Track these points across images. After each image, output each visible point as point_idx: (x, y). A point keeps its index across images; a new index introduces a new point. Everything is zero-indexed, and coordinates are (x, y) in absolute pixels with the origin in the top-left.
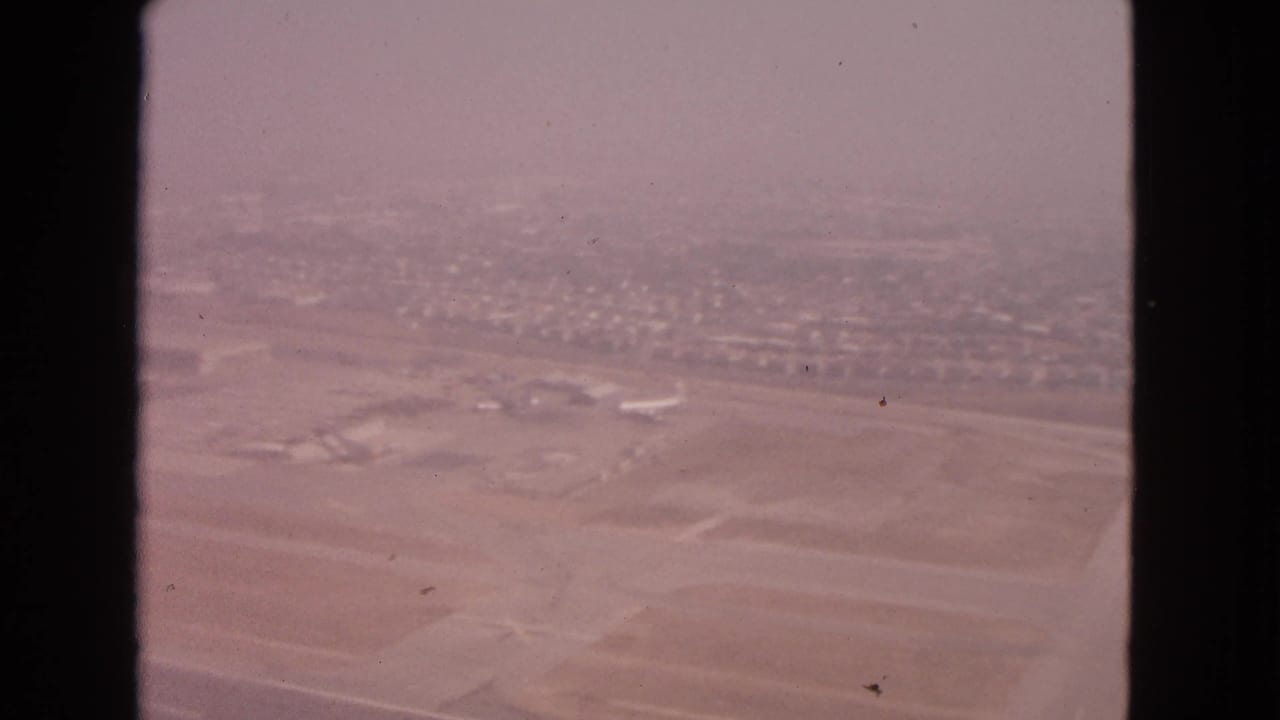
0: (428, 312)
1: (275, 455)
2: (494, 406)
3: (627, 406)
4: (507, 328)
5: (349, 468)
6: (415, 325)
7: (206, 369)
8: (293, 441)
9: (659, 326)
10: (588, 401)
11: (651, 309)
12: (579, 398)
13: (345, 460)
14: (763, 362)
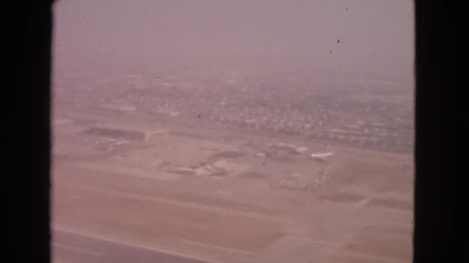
0: (222, 119)
1: (189, 173)
2: (263, 155)
3: (313, 155)
4: (253, 125)
5: (219, 178)
6: (219, 124)
7: (147, 139)
8: (194, 167)
9: (308, 126)
10: (298, 154)
11: (303, 120)
12: (293, 152)
13: (217, 175)
14: (352, 140)
